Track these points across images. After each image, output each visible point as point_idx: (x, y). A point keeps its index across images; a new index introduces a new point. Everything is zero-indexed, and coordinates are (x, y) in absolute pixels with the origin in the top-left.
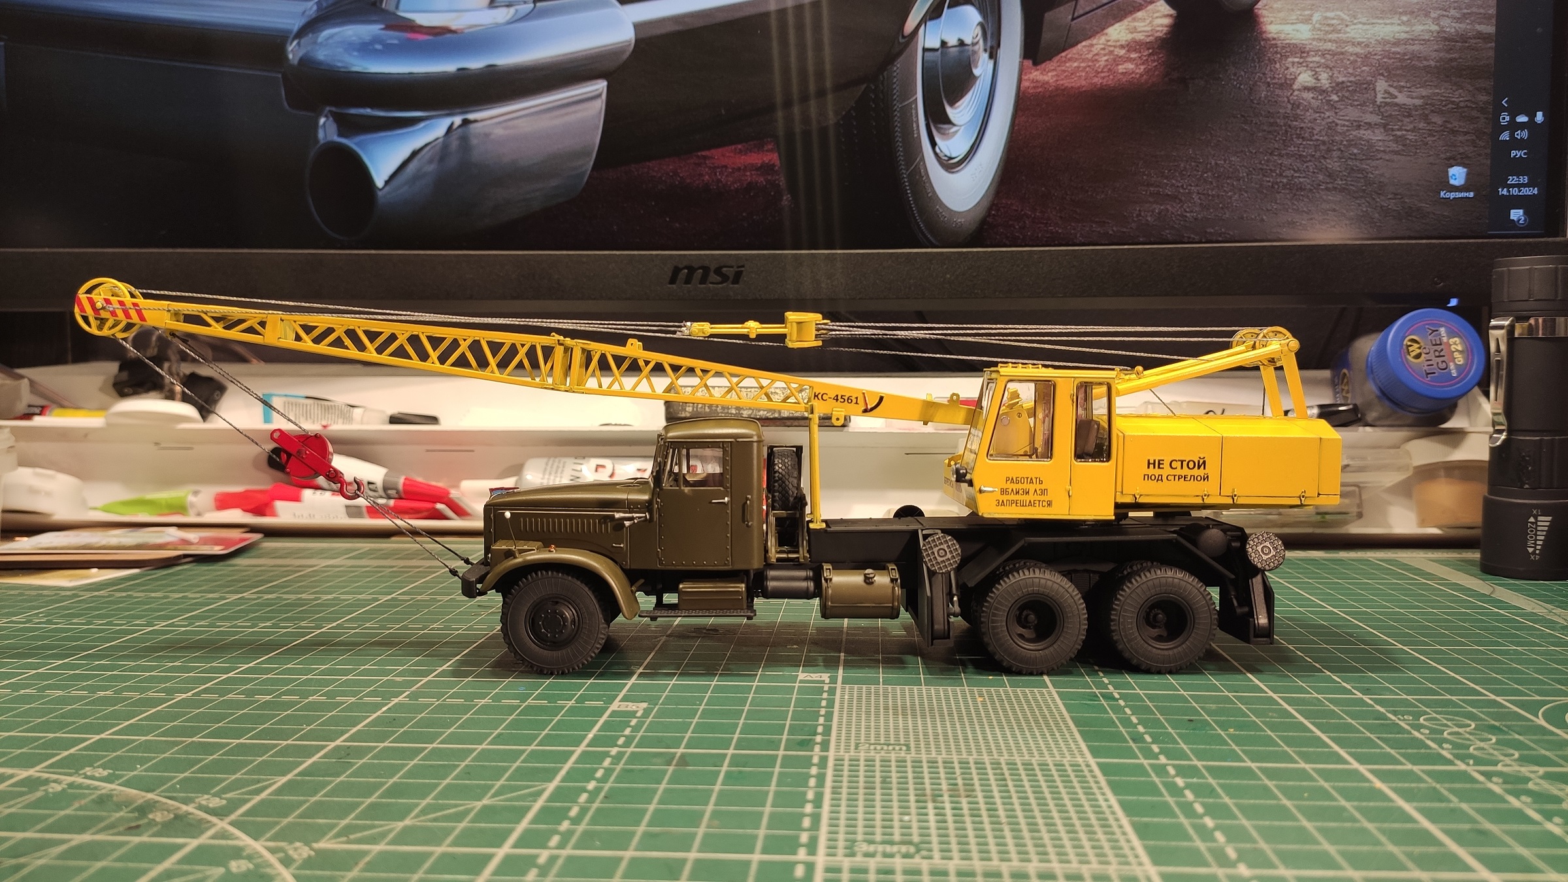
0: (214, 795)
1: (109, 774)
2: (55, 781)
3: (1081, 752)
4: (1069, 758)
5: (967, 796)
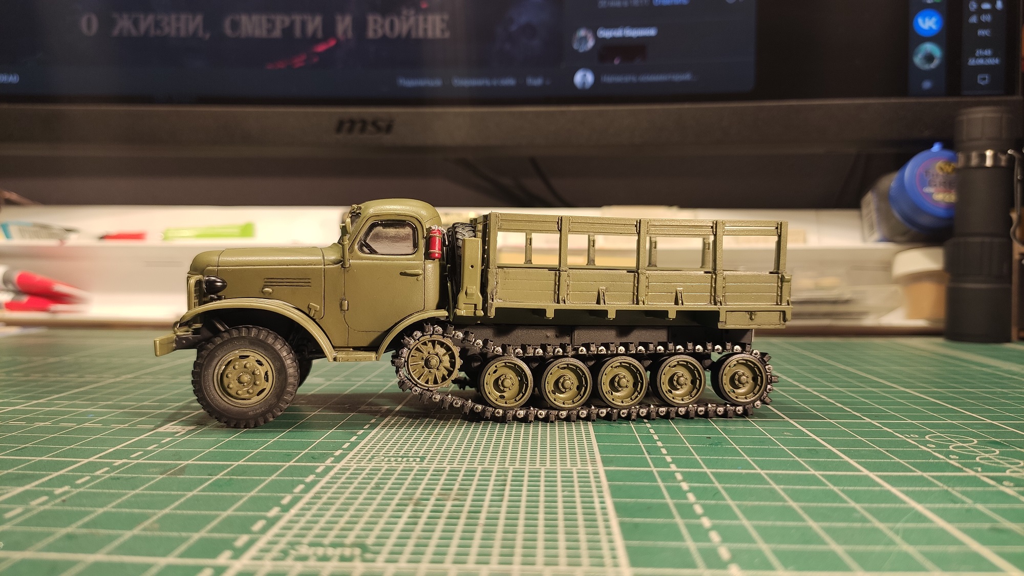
3: (594, 462)
4: (579, 467)
5: (455, 500)
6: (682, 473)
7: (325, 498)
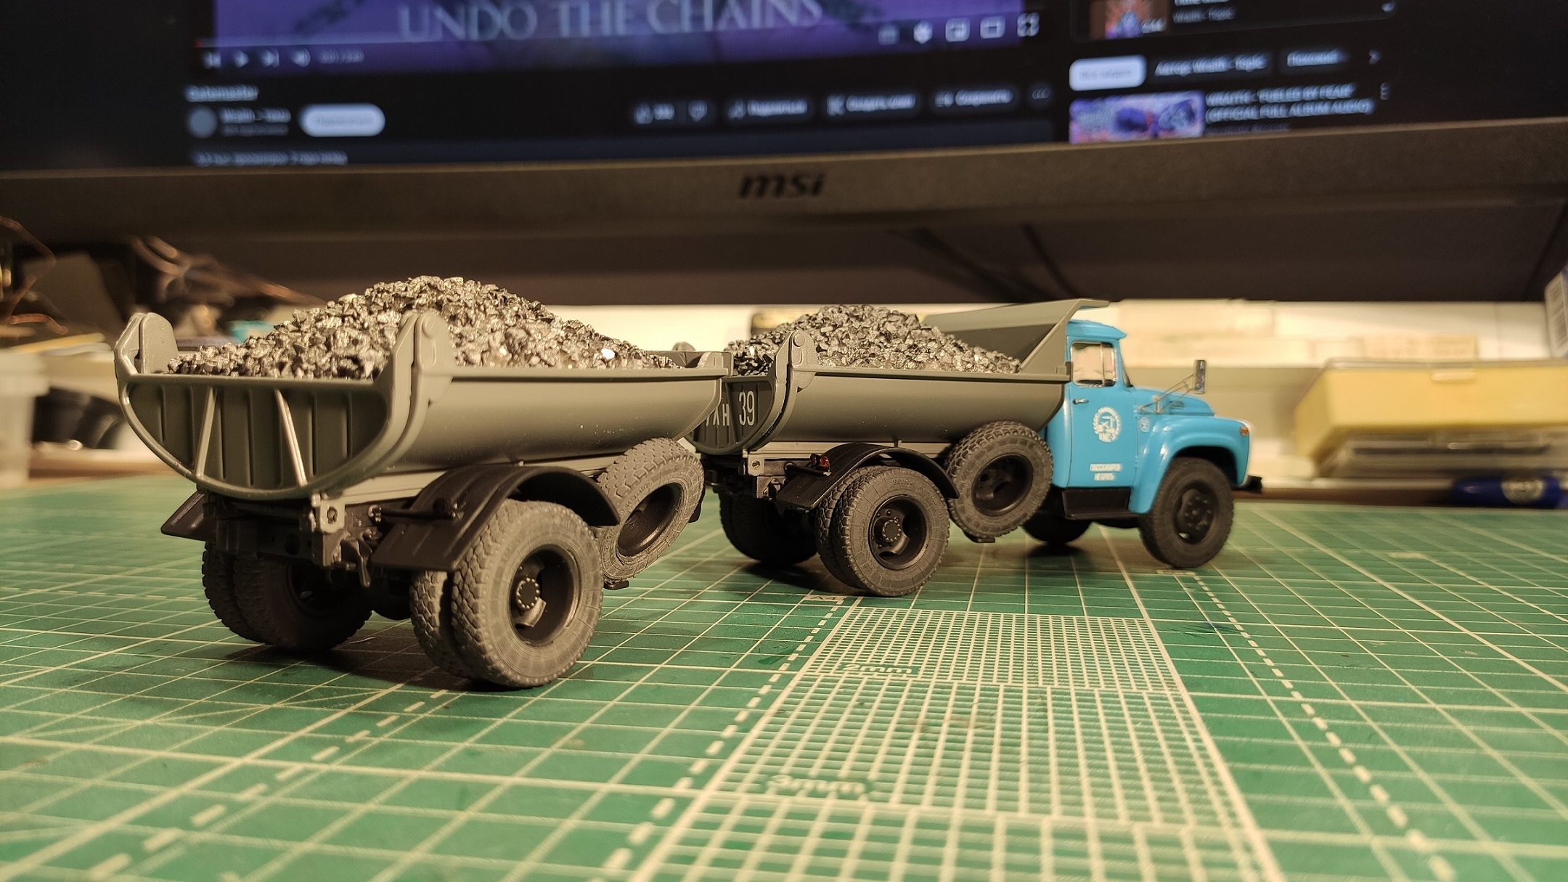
3: (1171, 684)
4: (1151, 690)
5: (977, 727)
6: (1313, 705)
7: (793, 717)
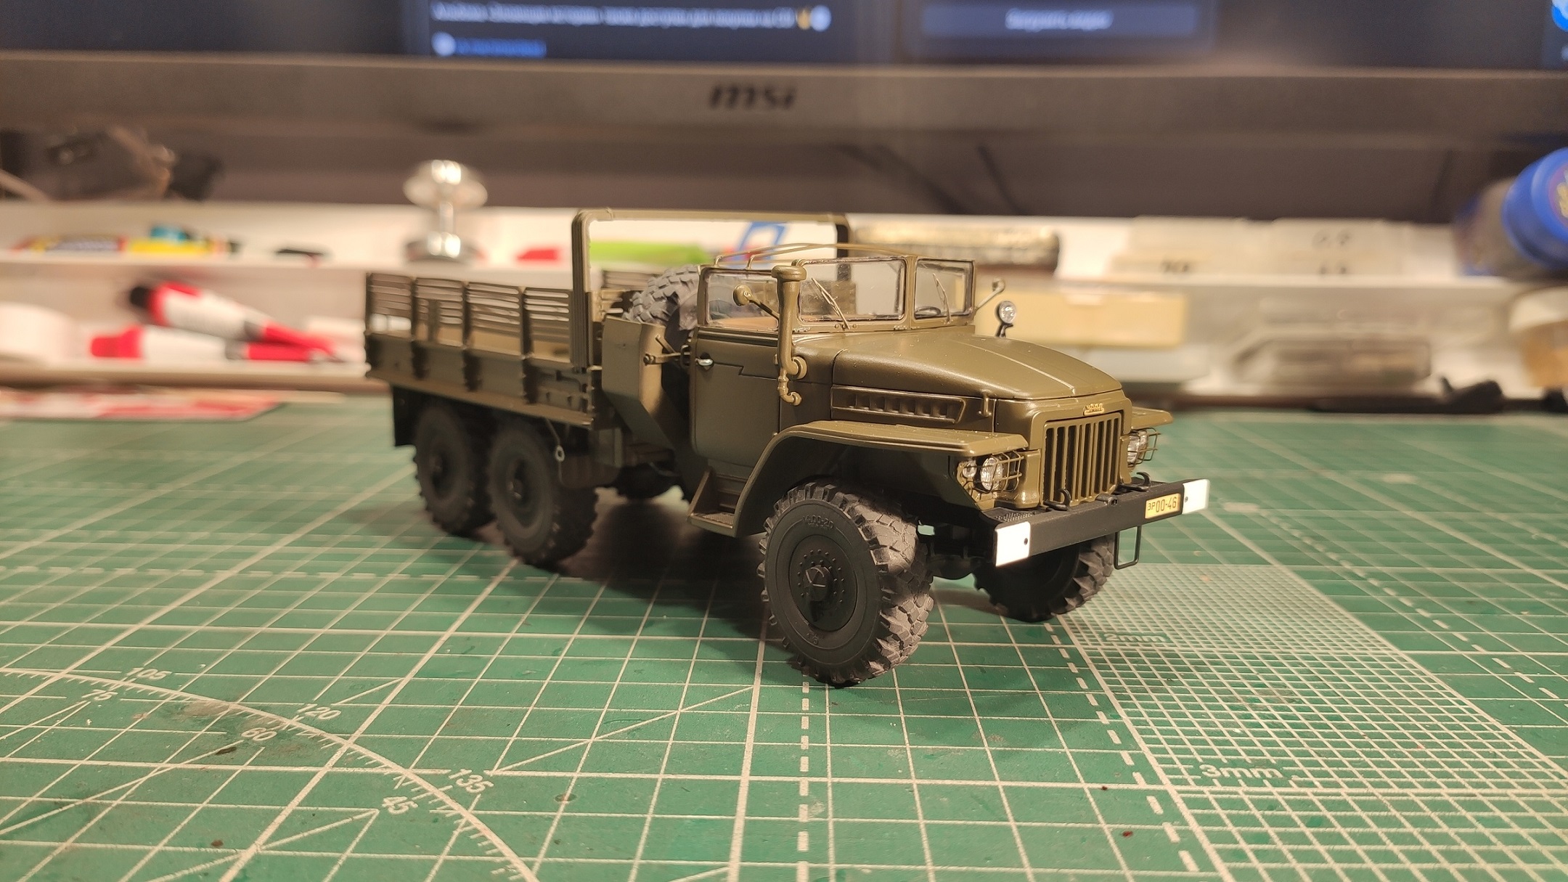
0: (321, 703)
1: (167, 676)
2: (99, 686)
3: (1378, 642)
4: (1371, 650)
5: (1289, 701)
7: (1133, 698)
